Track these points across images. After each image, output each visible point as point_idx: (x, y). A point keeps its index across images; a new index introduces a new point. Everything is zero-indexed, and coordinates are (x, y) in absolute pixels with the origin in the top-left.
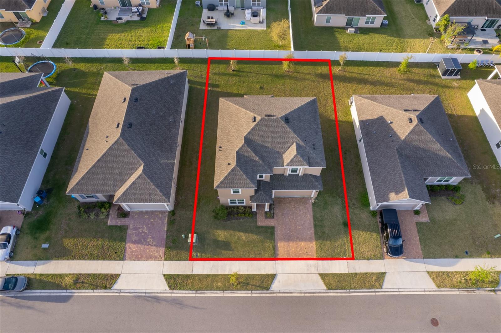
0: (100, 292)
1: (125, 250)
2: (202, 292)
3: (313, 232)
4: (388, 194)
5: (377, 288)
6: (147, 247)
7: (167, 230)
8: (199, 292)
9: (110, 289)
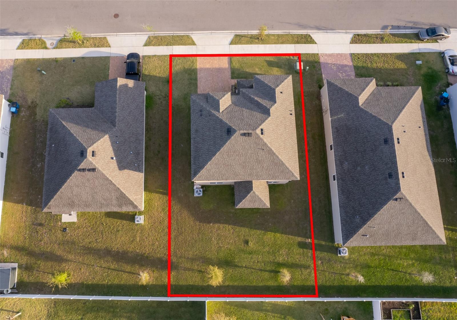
0: (361, 32)
1: (352, 60)
2: (285, 33)
3: (198, 75)
4: (134, 87)
5: (152, 36)
6: (335, 63)
7: (322, 74)
8: (287, 33)
9: (354, 34)
